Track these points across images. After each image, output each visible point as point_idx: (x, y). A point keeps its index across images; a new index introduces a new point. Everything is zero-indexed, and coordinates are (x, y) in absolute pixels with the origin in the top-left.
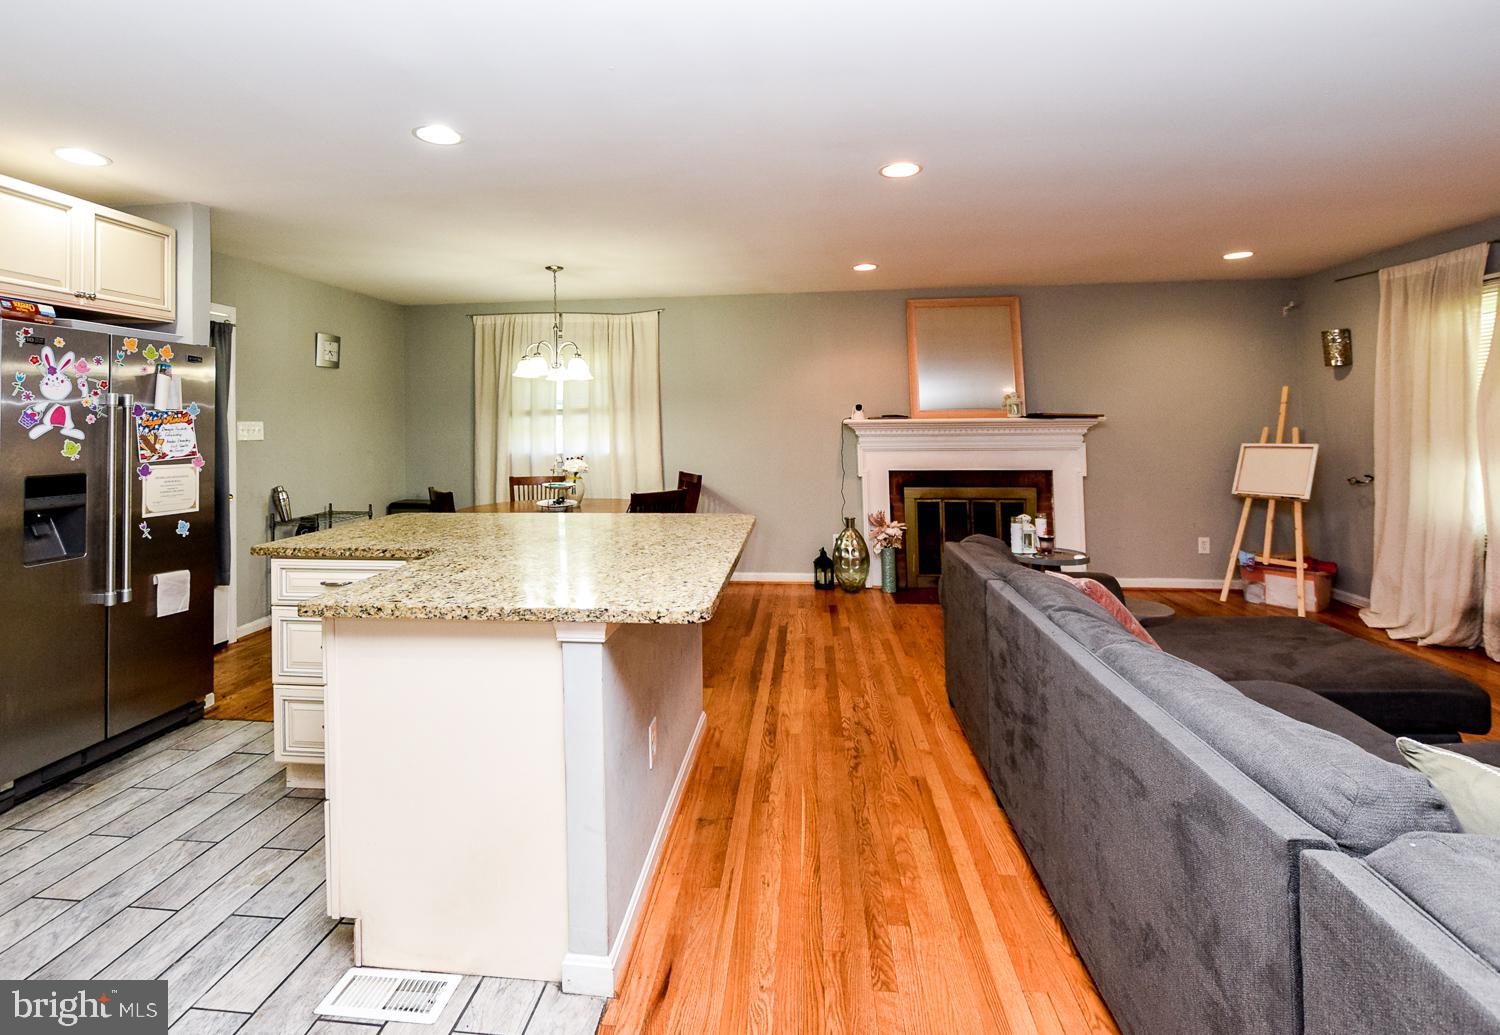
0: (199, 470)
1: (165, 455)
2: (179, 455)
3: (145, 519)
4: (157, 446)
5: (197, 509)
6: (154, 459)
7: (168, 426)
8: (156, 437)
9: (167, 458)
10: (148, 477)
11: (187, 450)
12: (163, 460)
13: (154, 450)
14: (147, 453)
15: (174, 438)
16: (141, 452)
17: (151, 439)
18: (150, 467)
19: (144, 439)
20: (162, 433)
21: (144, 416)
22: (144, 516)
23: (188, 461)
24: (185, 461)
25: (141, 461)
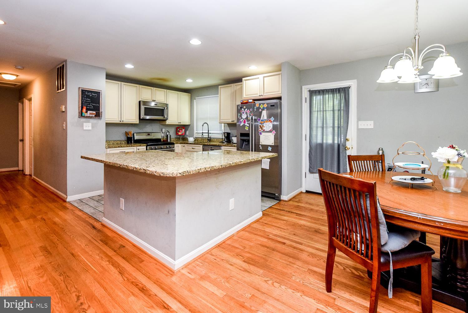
0: (274, 134)
1: (264, 130)
2: (268, 130)
3: (261, 145)
4: (263, 128)
5: (273, 145)
6: (262, 131)
7: (266, 123)
8: (263, 126)
9: (265, 131)
10: (261, 135)
11: (270, 129)
12: (264, 131)
13: (262, 129)
14: (260, 129)
15: (267, 126)
16: (259, 129)
17: (262, 126)
18: (262, 133)
19: (260, 126)
20: (264, 125)
21: (260, 121)
22: (260, 144)
23: (271, 132)
24: (270, 131)
25: (259, 131)
